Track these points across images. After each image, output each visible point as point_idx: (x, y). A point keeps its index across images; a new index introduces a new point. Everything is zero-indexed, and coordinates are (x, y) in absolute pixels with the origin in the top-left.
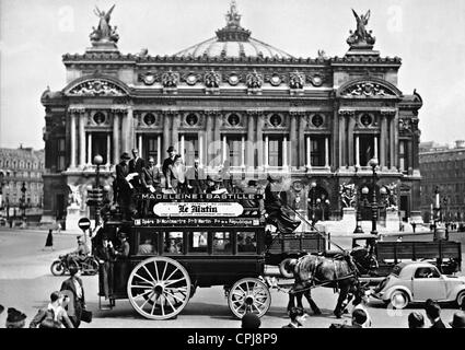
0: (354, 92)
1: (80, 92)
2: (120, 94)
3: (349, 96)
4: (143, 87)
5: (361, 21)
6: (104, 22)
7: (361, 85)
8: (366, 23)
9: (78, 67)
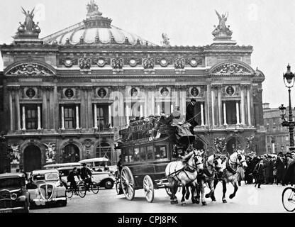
0: (222, 71)
1: (16, 73)
2: (48, 75)
3: (219, 73)
4: (63, 68)
5: (222, 19)
6: (29, 18)
7: (226, 66)
8: (226, 20)
9: (12, 53)
